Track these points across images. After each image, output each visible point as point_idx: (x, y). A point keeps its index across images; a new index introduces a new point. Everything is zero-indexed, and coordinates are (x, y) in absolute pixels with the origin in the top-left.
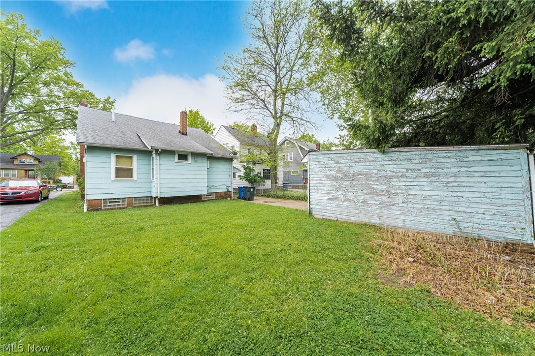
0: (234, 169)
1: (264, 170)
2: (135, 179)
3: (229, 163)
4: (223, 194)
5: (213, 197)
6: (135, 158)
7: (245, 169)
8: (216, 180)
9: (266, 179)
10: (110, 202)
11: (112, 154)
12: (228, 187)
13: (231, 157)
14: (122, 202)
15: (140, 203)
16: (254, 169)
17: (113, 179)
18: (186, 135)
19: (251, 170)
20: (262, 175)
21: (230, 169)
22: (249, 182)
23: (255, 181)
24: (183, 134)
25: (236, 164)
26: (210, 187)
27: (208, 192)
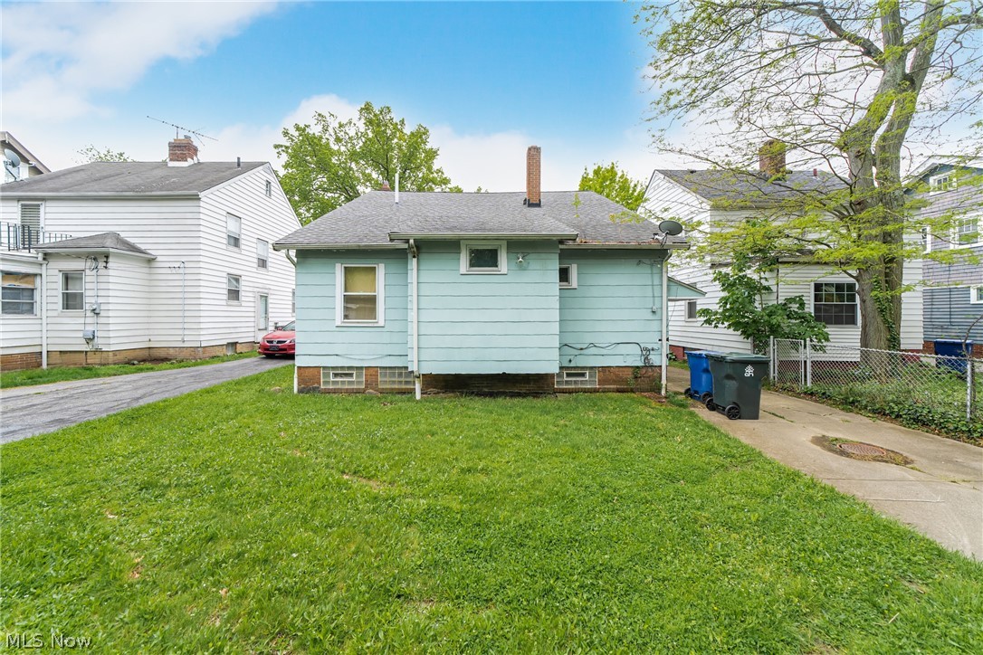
0: (674, 288)
1: (818, 287)
2: (381, 323)
3: (652, 265)
4: (629, 375)
5: (589, 381)
6: (381, 269)
7: (728, 284)
8: (599, 326)
9: (829, 321)
10: (336, 375)
11: (337, 265)
12: (646, 352)
13: (655, 245)
14: (357, 377)
15: (394, 382)
16: (771, 283)
17: (339, 323)
18: (538, 205)
19: (754, 288)
20: (810, 308)
21: (657, 289)
22: (746, 334)
23: (775, 330)
24: (531, 205)
25: (682, 268)
26: (582, 349)
27: (572, 365)
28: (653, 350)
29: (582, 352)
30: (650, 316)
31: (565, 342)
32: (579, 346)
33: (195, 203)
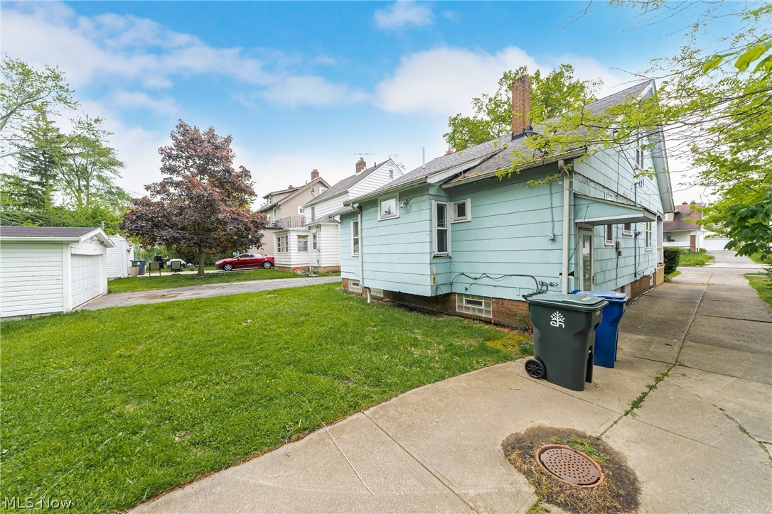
5: (485, 310)
8: (492, 258)
12: (543, 287)
26: (476, 279)
27: (468, 293)
28: (551, 285)
29: (477, 281)
30: (549, 245)
31: (462, 271)
32: (474, 276)
33: (346, 195)
